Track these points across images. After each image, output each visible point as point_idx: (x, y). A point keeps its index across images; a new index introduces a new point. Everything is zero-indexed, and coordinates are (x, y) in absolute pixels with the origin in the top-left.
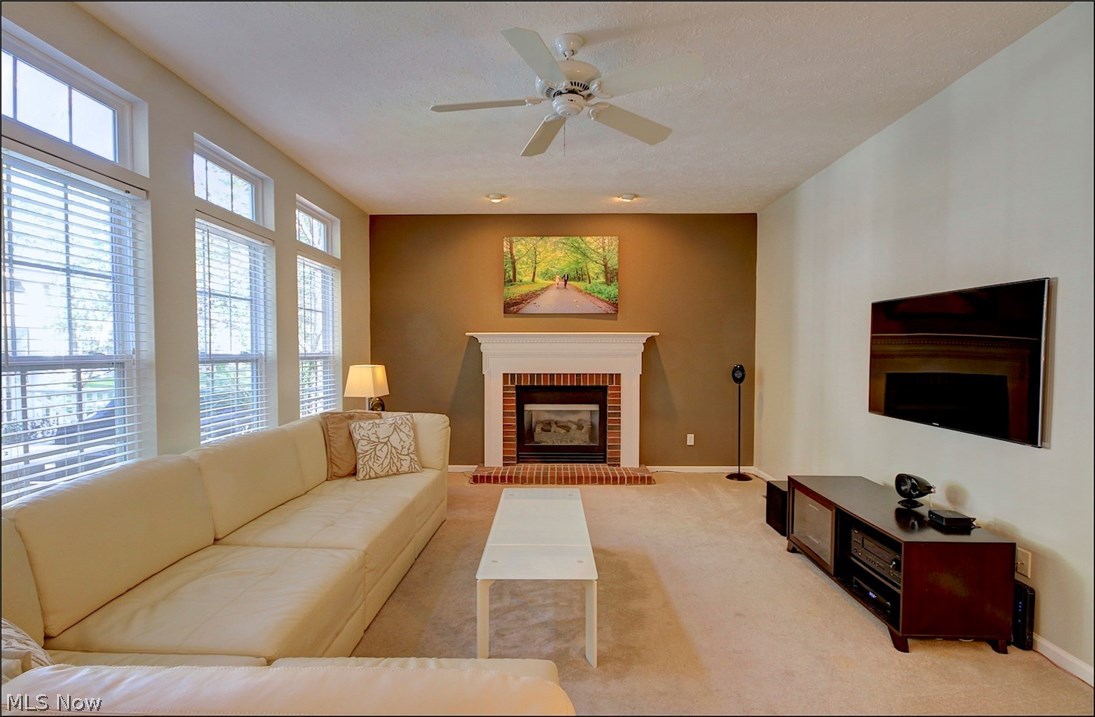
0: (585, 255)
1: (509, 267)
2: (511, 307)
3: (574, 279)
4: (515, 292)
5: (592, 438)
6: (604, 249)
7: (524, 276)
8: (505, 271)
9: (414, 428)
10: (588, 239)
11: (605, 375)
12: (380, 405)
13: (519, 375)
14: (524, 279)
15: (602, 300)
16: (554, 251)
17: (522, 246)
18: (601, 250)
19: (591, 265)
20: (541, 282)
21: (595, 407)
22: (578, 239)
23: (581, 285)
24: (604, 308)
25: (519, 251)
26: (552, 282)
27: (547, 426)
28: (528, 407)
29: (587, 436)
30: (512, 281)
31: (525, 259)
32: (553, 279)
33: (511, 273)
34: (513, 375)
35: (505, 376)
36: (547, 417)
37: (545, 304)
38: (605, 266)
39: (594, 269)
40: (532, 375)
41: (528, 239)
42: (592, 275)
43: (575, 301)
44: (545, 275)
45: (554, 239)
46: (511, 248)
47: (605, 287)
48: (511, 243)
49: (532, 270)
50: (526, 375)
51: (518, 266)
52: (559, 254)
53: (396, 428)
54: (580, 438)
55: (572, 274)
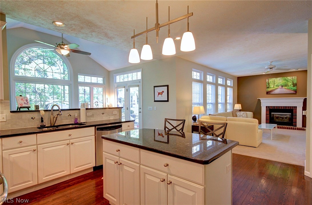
0: (287, 81)
1: (268, 85)
2: (268, 93)
3: (284, 86)
4: (269, 90)
5: (289, 121)
6: (293, 79)
7: (272, 86)
8: (267, 86)
9: (246, 114)
10: (288, 77)
11: (292, 107)
12: (240, 110)
13: (270, 107)
14: (272, 87)
15: (292, 90)
16: (279, 80)
17: (271, 80)
18: (292, 80)
19: (289, 83)
20: (276, 87)
21: (290, 114)
22: (286, 78)
23: (286, 87)
24: (293, 92)
25: (270, 81)
26: (278, 87)
27: (277, 118)
28: (272, 113)
29: (288, 120)
30: (268, 88)
31: (272, 83)
32: (279, 86)
33: (268, 86)
34: (268, 107)
35: (266, 107)
36: (278, 116)
37: (277, 91)
38: (293, 83)
39: (290, 84)
40: (273, 107)
41: (273, 79)
42: (289, 85)
43: (284, 90)
44: (277, 86)
45: (279, 78)
46: (268, 81)
47: (293, 87)
48: (268, 80)
49: (273, 85)
50: (271, 107)
51: (270, 84)
52: (280, 81)
53: (243, 114)
54: (286, 121)
55: (284, 85)
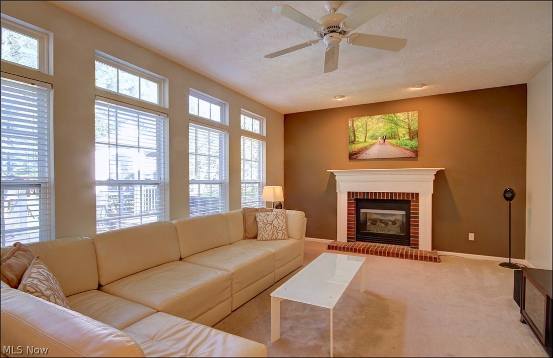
0: (396, 124)
1: (351, 134)
2: (353, 156)
3: (389, 138)
4: (355, 147)
5: (402, 231)
6: (408, 119)
7: (360, 137)
8: (350, 137)
9: (286, 217)
10: (398, 114)
11: (408, 194)
12: (279, 206)
13: (357, 193)
14: (360, 140)
15: (407, 149)
16: (377, 123)
17: (359, 123)
18: (407, 120)
19: (400, 130)
20: (370, 141)
21: (403, 213)
22: (392, 115)
23: (393, 141)
24: (409, 154)
25: (357, 125)
26: (376, 141)
27: (374, 222)
28: (363, 211)
29: (399, 229)
30: (353, 142)
31: (360, 129)
32: (377, 139)
33: (353, 138)
34: (353, 193)
35: (349, 193)
36: (376, 217)
37: (373, 152)
38: (409, 129)
39: (402, 131)
40: (364, 193)
41: (363, 118)
42: (400, 135)
43: (390, 150)
44: (373, 137)
45: (378, 117)
46: (353, 124)
47: (409, 141)
48: (353, 121)
49: (365, 135)
50: (360, 193)
51: (357, 134)
52: (380, 125)
53: (276, 217)
54: (394, 230)
55: (388, 135)
